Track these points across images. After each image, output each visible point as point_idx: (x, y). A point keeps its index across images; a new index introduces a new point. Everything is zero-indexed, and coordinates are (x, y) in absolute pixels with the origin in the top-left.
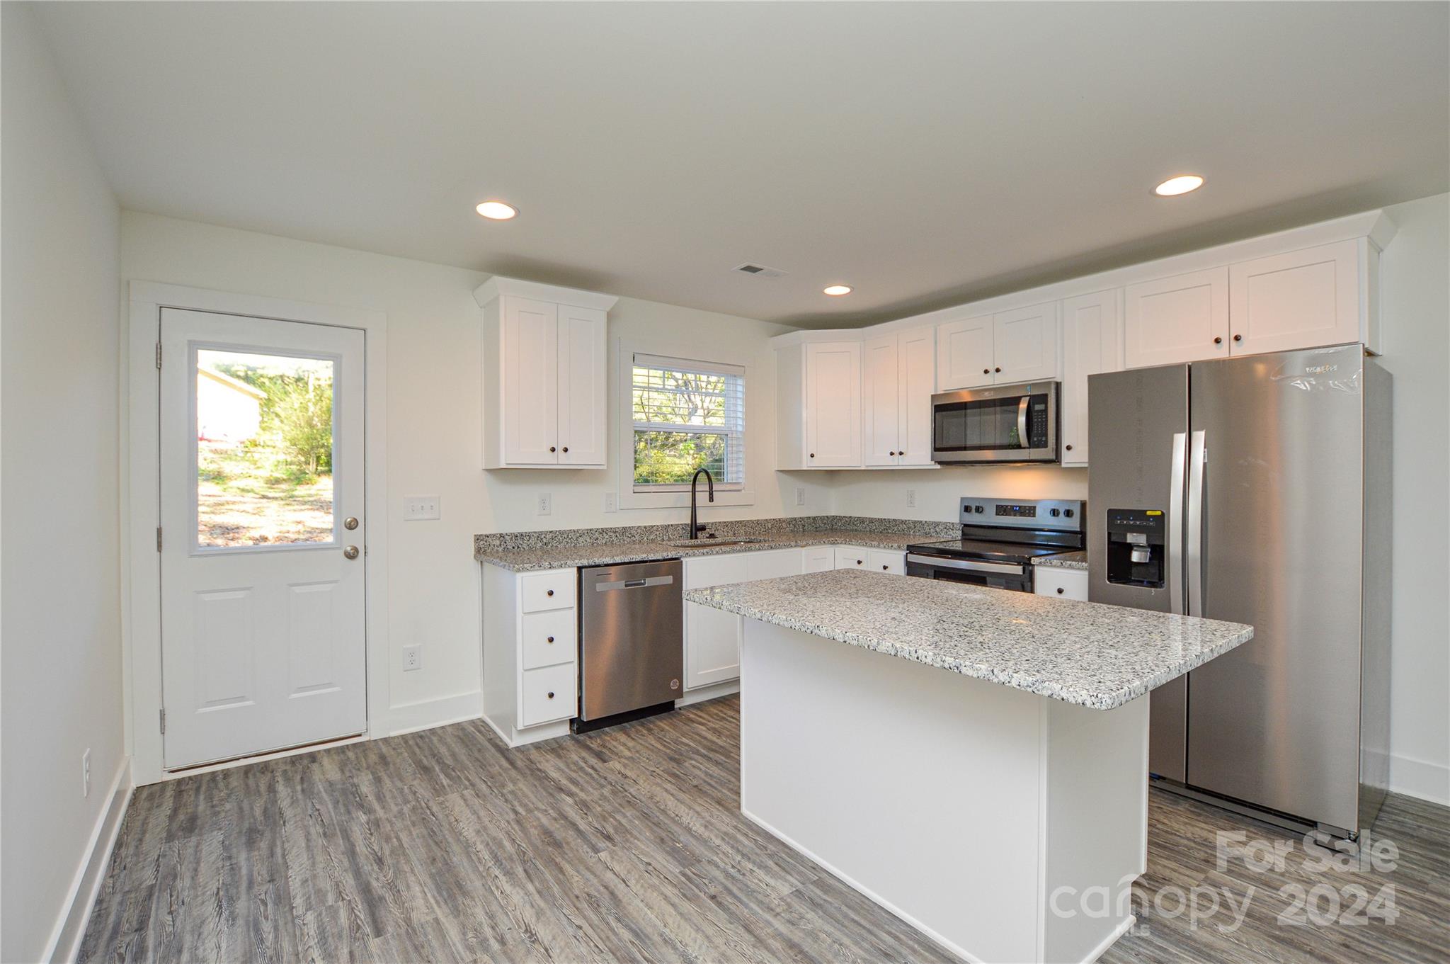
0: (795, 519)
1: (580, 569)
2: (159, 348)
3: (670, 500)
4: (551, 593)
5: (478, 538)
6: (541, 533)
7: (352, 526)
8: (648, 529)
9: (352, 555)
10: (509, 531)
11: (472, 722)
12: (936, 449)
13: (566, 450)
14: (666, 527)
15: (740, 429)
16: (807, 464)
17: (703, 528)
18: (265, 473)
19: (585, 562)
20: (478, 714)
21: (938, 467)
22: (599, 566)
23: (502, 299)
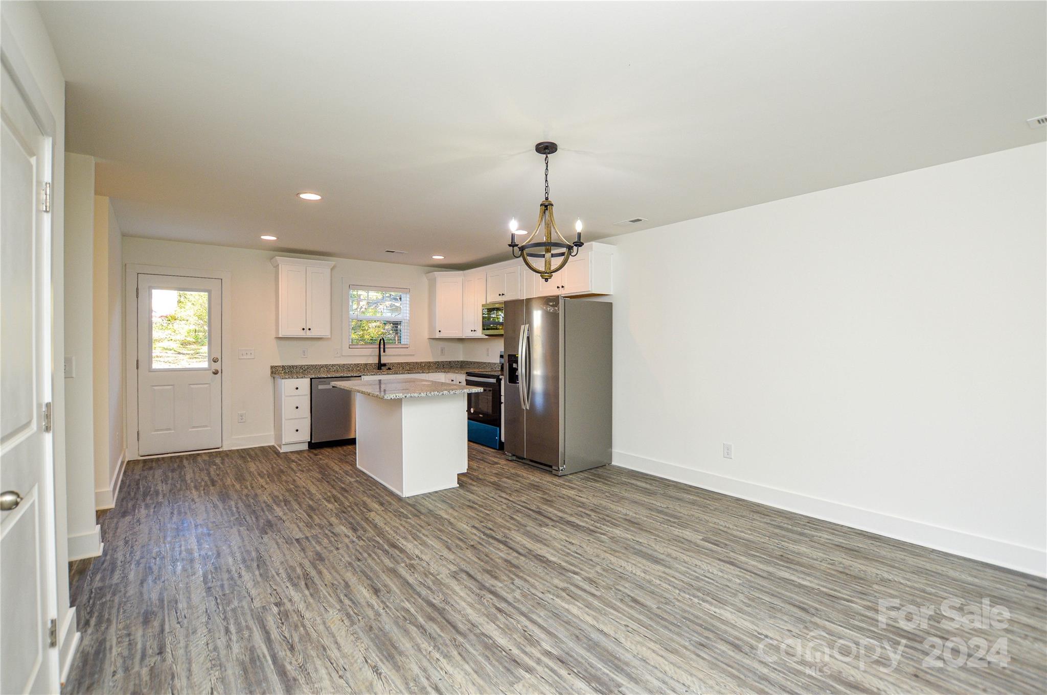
0: (438, 362)
1: (311, 379)
2: (137, 289)
3: (368, 351)
4: (297, 388)
5: (272, 367)
6: (302, 366)
7: (215, 361)
8: (357, 365)
9: (216, 373)
10: (286, 365)
11: (269, 447)
12: (484, 329)
13: (310, 329)
14: (366, 364)
15: (408, 318)
16: (438, 336)
17: (385, 365)
18: (181, 337)
19: (314, 377)
20: (272, 443)
21: (487, 337)
22: (320, 378)
23: (280, 265)
